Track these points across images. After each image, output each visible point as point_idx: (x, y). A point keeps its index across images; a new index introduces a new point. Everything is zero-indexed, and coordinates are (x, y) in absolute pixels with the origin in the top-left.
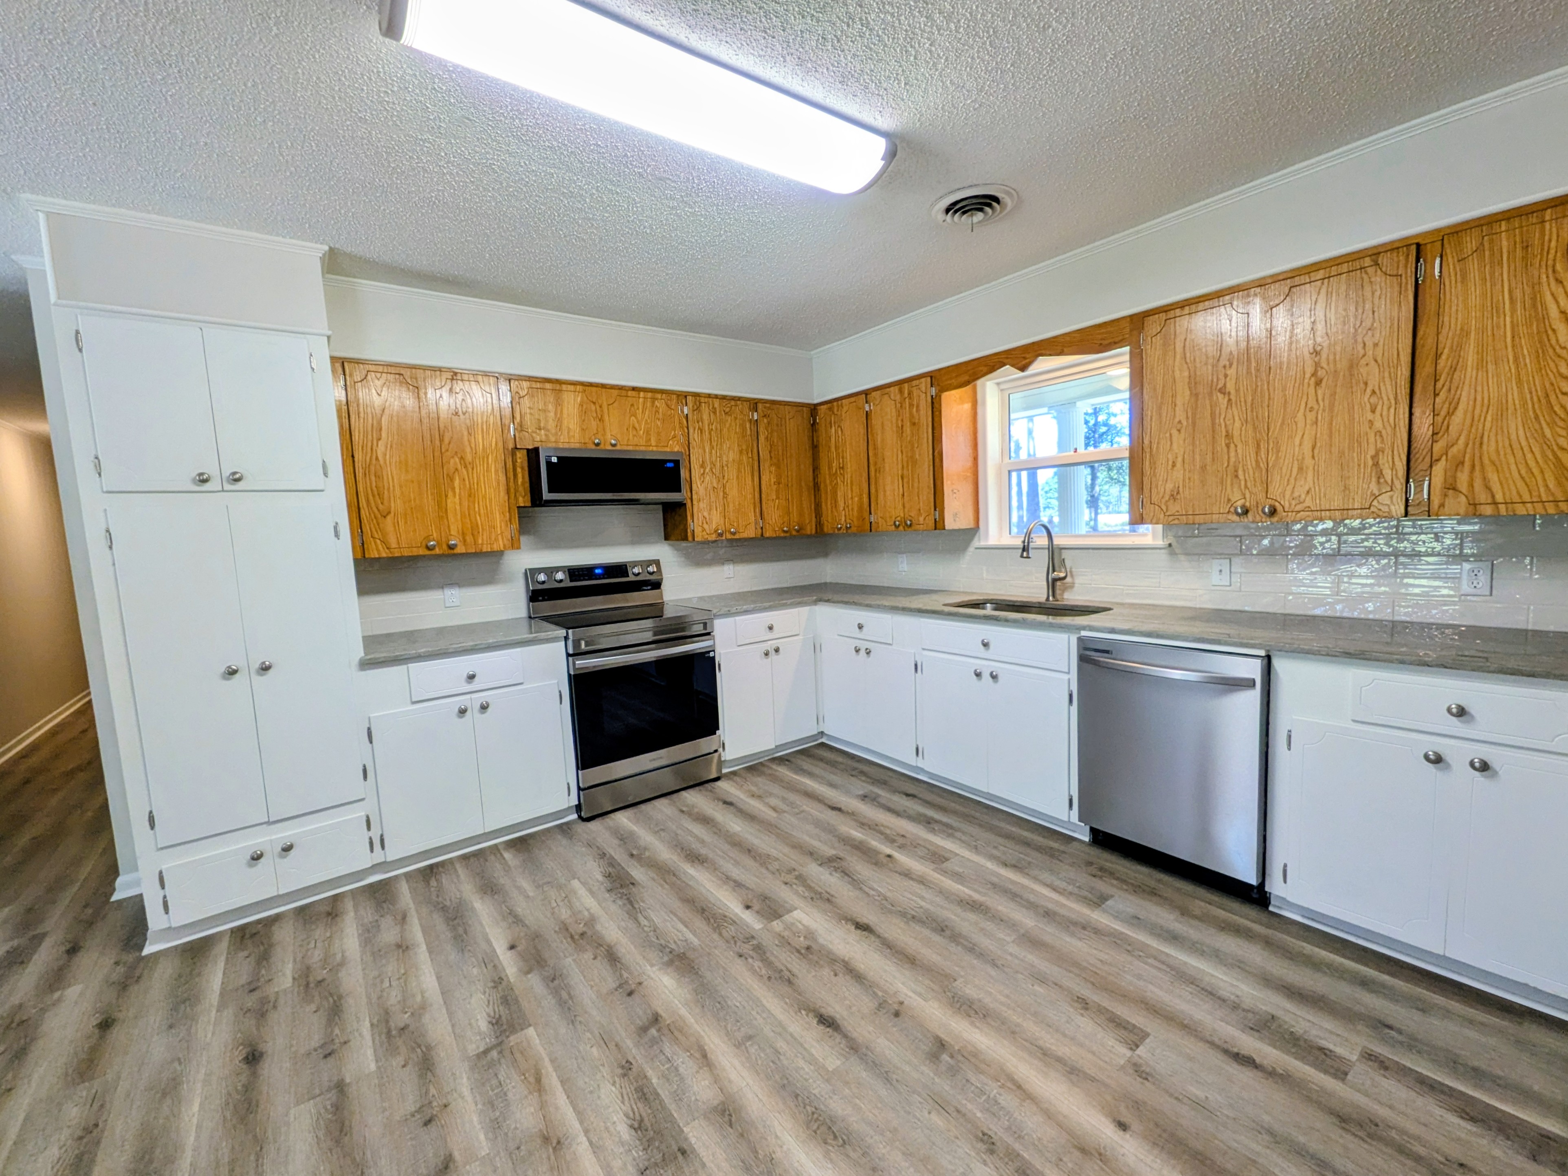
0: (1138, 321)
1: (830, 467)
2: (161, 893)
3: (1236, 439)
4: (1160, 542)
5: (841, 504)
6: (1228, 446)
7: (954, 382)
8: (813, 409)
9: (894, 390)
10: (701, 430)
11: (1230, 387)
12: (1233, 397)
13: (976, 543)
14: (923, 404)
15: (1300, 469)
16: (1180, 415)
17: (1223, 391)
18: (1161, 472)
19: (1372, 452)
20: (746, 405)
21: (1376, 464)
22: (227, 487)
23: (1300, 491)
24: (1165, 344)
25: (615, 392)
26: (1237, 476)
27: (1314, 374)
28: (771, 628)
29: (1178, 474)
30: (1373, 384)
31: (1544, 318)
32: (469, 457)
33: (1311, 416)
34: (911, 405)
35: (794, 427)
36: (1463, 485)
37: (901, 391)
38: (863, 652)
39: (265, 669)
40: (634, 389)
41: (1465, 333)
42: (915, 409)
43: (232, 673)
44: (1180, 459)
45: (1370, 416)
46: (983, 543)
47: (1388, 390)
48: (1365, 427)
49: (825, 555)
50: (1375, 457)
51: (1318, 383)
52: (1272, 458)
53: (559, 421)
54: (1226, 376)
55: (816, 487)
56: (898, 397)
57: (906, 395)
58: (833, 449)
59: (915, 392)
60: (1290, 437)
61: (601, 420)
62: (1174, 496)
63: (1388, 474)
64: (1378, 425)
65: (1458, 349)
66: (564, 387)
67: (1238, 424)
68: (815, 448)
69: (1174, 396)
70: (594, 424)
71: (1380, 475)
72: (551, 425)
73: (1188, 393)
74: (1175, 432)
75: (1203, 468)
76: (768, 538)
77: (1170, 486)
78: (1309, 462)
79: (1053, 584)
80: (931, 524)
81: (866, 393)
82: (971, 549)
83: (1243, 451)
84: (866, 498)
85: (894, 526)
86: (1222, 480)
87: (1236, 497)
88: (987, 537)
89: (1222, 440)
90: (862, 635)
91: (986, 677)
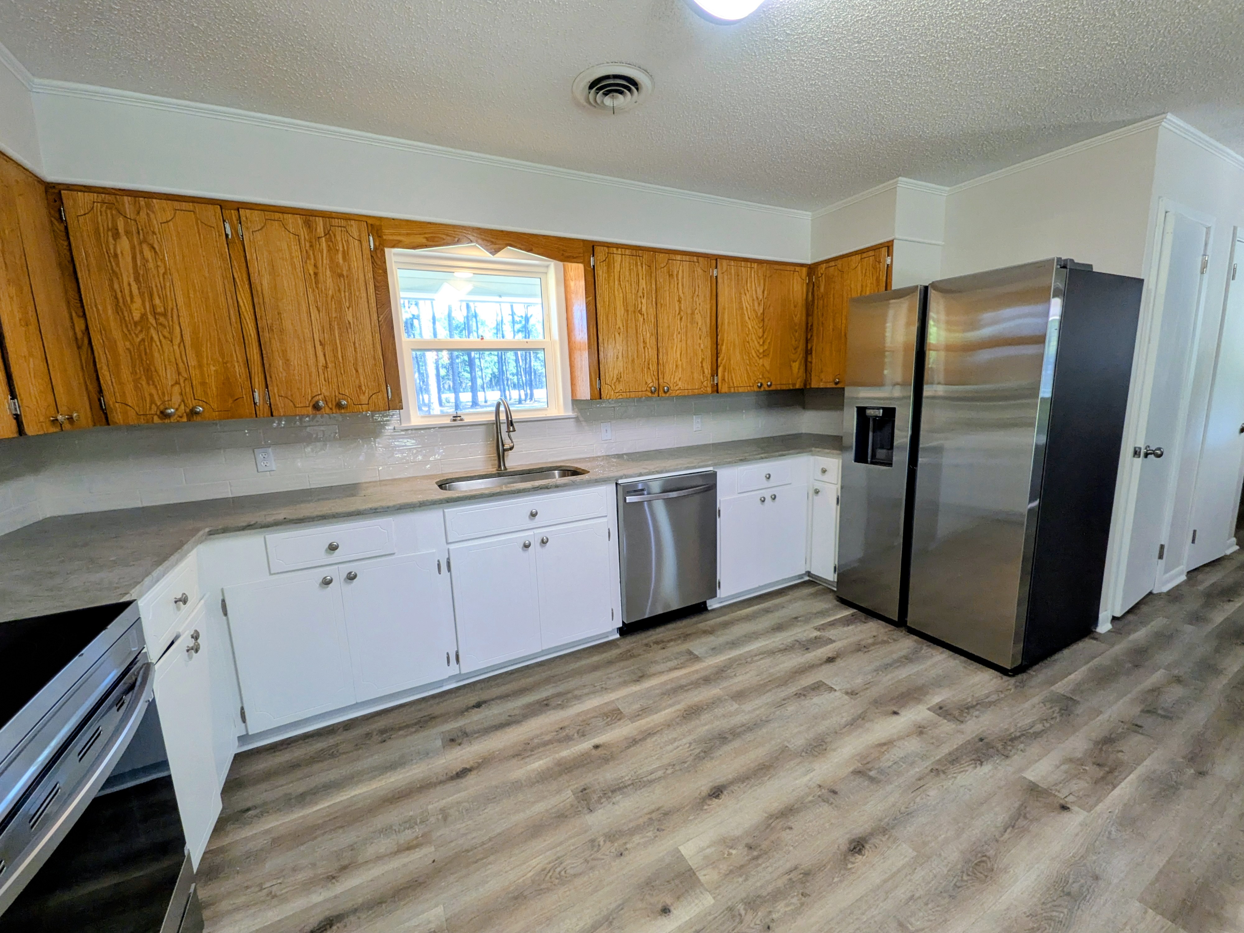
0: (591, 247)
3: (648, 346)
4: (570, 414)
6: (644, 348)
7: (412, 236)
8: (56, 190)
9: (295, 222)
11: (644, 311)
12: (645, 317)
14: (354, 254)
15: (677, 366)
16: (619, 324)
17: (640, 312)
18: (610, 362)
19: (700, 360)
21: (702, 367)
23: (677, 379)
24: (608, 270)
26: (649, 368)
27: (679, 313)
29: (620, 364)
30: (699, 325)
31: (742, 308)
33: (679, 336)
34: (329, 248)
36: (726, 380)
37: (310, 226)
38: (340, 582)
41: (724, 309)
42: (340, 256)
44: (620, 355)
45: (699, 341)
46: (404, 424)
47: (704, 330)
48: (698, 347)
50: (702, 363)
51: (681, 319)
52: (665, 358)
54: (641, 303)
56: (303, 234)
57: (320, 231)
58: (130, 278)
60: (672, 348)
62: (619, 379)
63: (706, 371)
64: (702, 346)
65: (723, 313)
67: (648, 335)
68: (67, 265)
69: (615, 309)
71: (704, 373)
73: (623, 309)
74: (617, 335)
75: (633, 361)
77: (616, 372)
78: (680, 363)
79: (500, 456)
80: (382, 403)
81: (222, 204)
83: (653, 353)
84: (239, 369)
85: (316, 407)
86: (643, 370)
87: (649, 381)
88: (409, 419)
89: (642, 345)
90: (337, 556)
91: (535, 544)
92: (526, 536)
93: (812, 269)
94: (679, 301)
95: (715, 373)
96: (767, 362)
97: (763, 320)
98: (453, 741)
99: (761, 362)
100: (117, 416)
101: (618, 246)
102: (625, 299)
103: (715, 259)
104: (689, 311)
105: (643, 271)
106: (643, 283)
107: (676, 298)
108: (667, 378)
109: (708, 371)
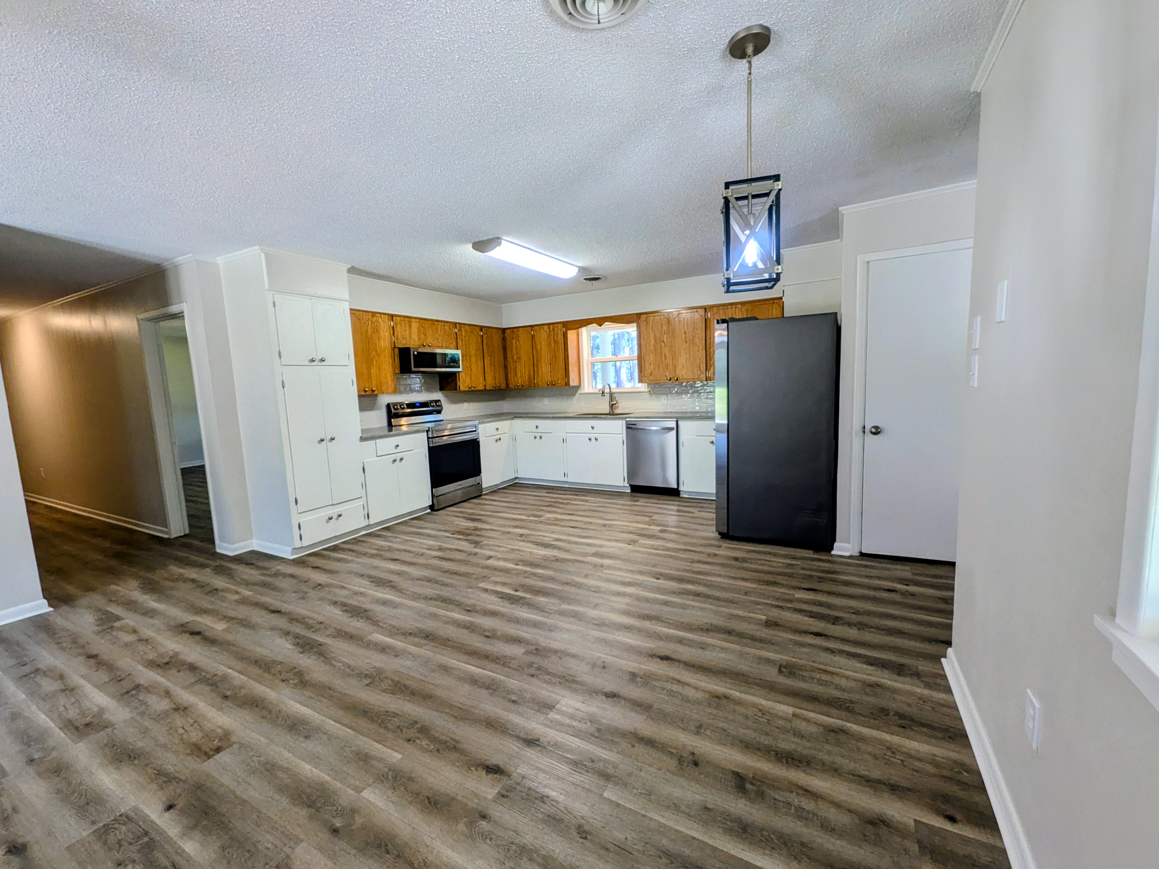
0: (639, 315)
1: (513, 358)
2: (299, 532)
3: (667, 357)
4: (647, 390)
5: (519, 375)
6: (665, 359)
7: (573, 327)
8: (504, 330)
9: (546, 327)
10: (462, 340)
11: (665, 341)
12: (666, 344)
13: (579, 392)
14: (560, 334)
15: (683, 366)
16: (652, 348)
17: (663, 341)
18: (647, 366)
19: (699, 363)
20: (478, 329)
21: (700, 366)
22: (319, 364)
23: (683, 373)
24: (647, 325)
25: (430, 322)
26: (668, 368)
27: (685, 340)
28: (497, 429)
29: (652, 366)
30: (698, 344)
32: (379, 351)
33: (685, 351)
34: (554, 334)
35: (497, 338)
37: (549, 328)
38: (538, 438)
39: (333, 439)
40: (437, 321)
42: (555, 336)
43: (323, 440)
44: (652, 362)
45: (698, 353)
46: (582, 392)
47: (701, 346)
48: (697, 356)
49: (504, 399)
51: (686, 342)
52: (676, 363)
53: (410, 335)
54: (664, 337)
55: (506, 367)
56: (548, 331)
57: (551, 329)
58: (514, 350)
59: (556, 329)
60: (681, 357)
61: (425, 335)
62: (651, 374)
64: (700, 355)
66: (413, 320)
67: (667, 352)
68: (505, 349)
69: (649, 341)
70: (423, 336)
71: (700, 370)
72: (408, 337)
73: (654, 341)
74: (650, 353)
75: (659, 365)
76: (489, 390)
77: (650, 371)
78: (685, 365)
79: (612, 406)
80: (564, 383)
81: (532, 326)
82: (577, 394)
83: (669, 360)
84: (532, 373)
85: (548, 385)
86: (664, 369)
87: (668, 375)
88: (584, 389)
89: (663, 357)
90: (538, 431)
91: (593, 440)
92: (590, 436)
94: (685, 333)
95: (708, 369)
98: (547, 493)
100: (510, 386)
101: (651, 313)
102: (655, 337)
103: (705, 309)
104: (691, 338)
105: (664, 322)
106: (665, 328)
107: (683, 332)
108: (677, 372)
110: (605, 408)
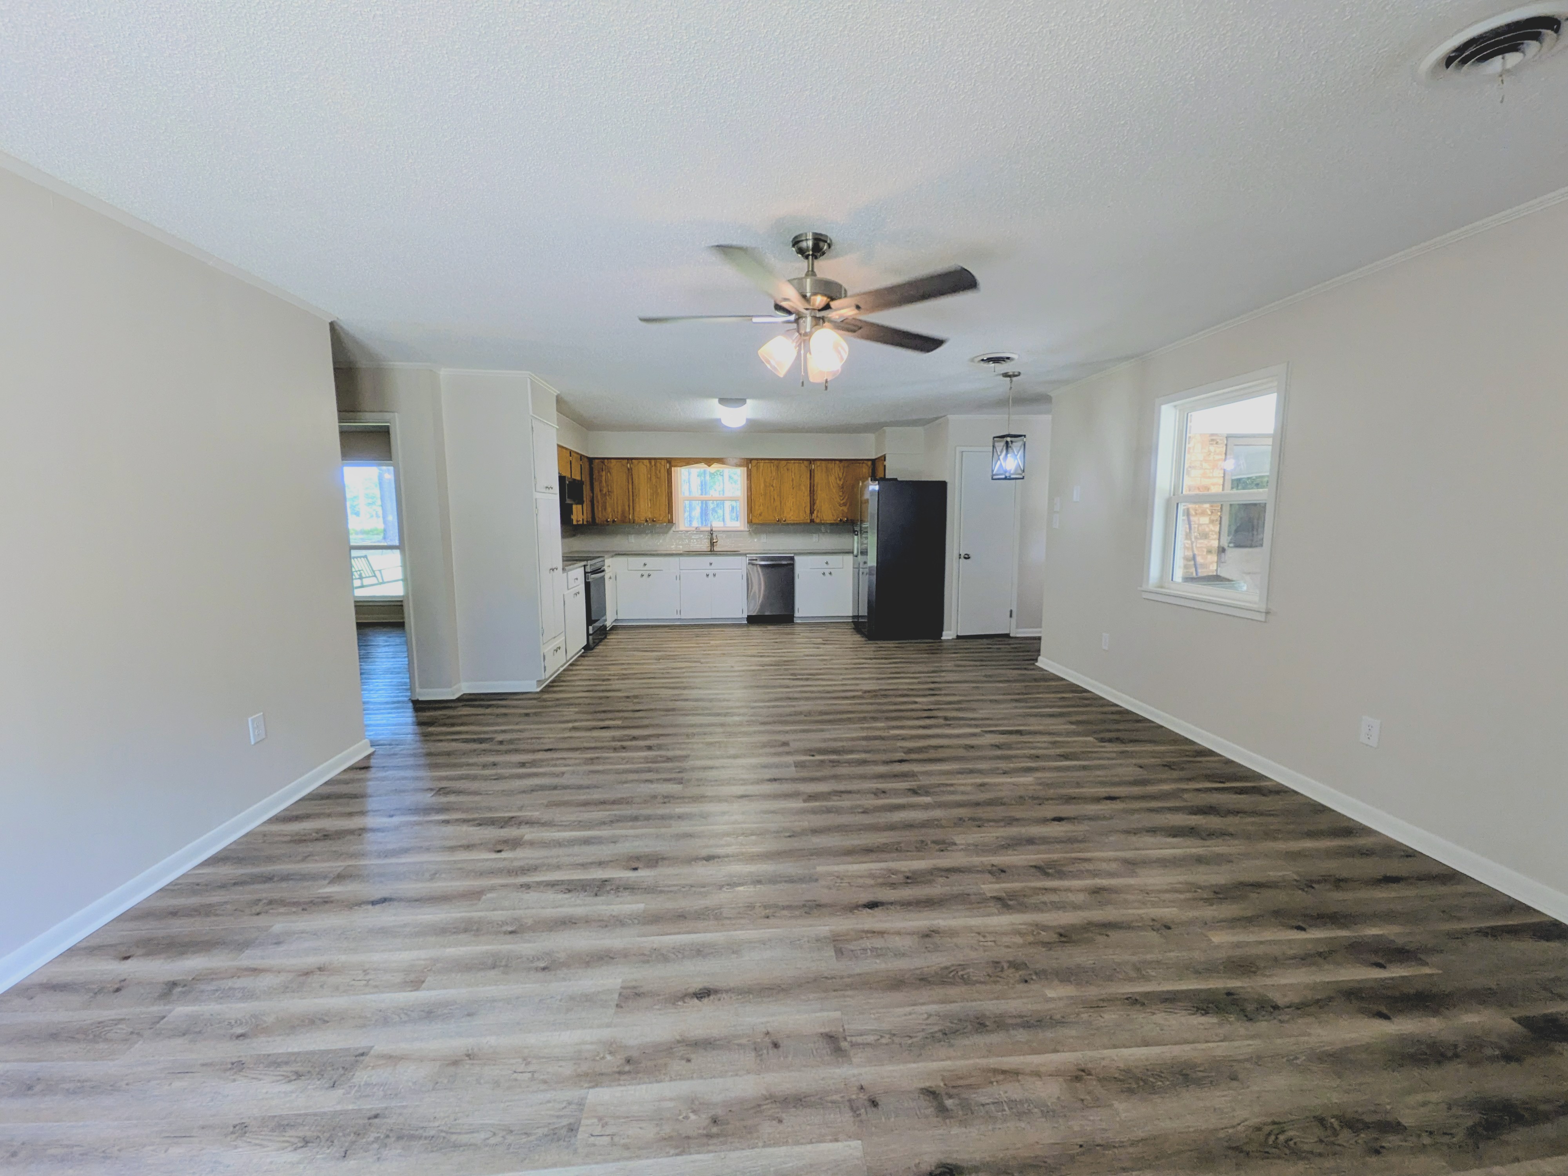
0: (749, 460)
1: (601, 491)
3: (776, 500)
4: (749, 530)
5: (609, 509)
6: (774, 501)
7: (679, 464)
8: (591, 460)
9: (646, 461)
10: (573, 469)
12: (775, 488)
13: (673, 529)
14: (663, 470)
15: (791, 510)
16: (762, 491)
17: (772, 486)
18: (757, 507)
19: (804, 507)
20: (579, 457)
21: (805, 510)
22: (549, 491)
23: (791, 517)
24: (756, 469)
26: (776, 511)
27: (792, 486)
28: (609, 567)
29: (761, 510)
31: (829, 483)
33: (792, 496)
34: (656, 469)
35: (587, 466)
36: (819, 517)
37: (650, 463)
38: (646, 576)
39: (555, 569)
41: (818, 481)
42: (659, 471)
43: (552, 570)
44: (762, 504)
45: (803, 498)
46: (677, 530)
47: (806, 494)
48: (802, 501)
51: (793, 488)
52: (784, 506)
54: (773, 482)
55: (592, 500)
56: (648, 465)
57: (652, 464)
58: (604, 483)
59: (658, 464)
60: (788, 501)
62: (760, 515)
64: (805, 501)
65: (817, 486)
67: (776, 496)
68: (591, 480)
69: (760, 485)
71: (805, 513)
73: (763, 485)
74: (760, 496)
75: (768, 507)
77: (759, 512)
78: (792, 508)
79: (712, 544)
80: (666, 521)
81: (628, 459)
82: (671, 532)
83: (777, 503)
84: (626, 508)
85: (647, 521)
86: (773, 512)
87: (776, 516)
88: (678, 527)
89: (772, 500)
90: (646, 568)
91: (711, 576)
92: (708, 572)
93: (873, 461)
94: (793, 480)
95: (812, 513)
96: (845, 509)
97: (843, 488)
99: (841, 508)
100: (598, 524)
101: (762, 459)
102: (765, 481)
103: (810, 461)
104: (798, 485)
105: (773, 469)
106: (774, 474)
107: (791, 479)
108: (785, 514)
109: (808, 512)
110: (705, 546)
